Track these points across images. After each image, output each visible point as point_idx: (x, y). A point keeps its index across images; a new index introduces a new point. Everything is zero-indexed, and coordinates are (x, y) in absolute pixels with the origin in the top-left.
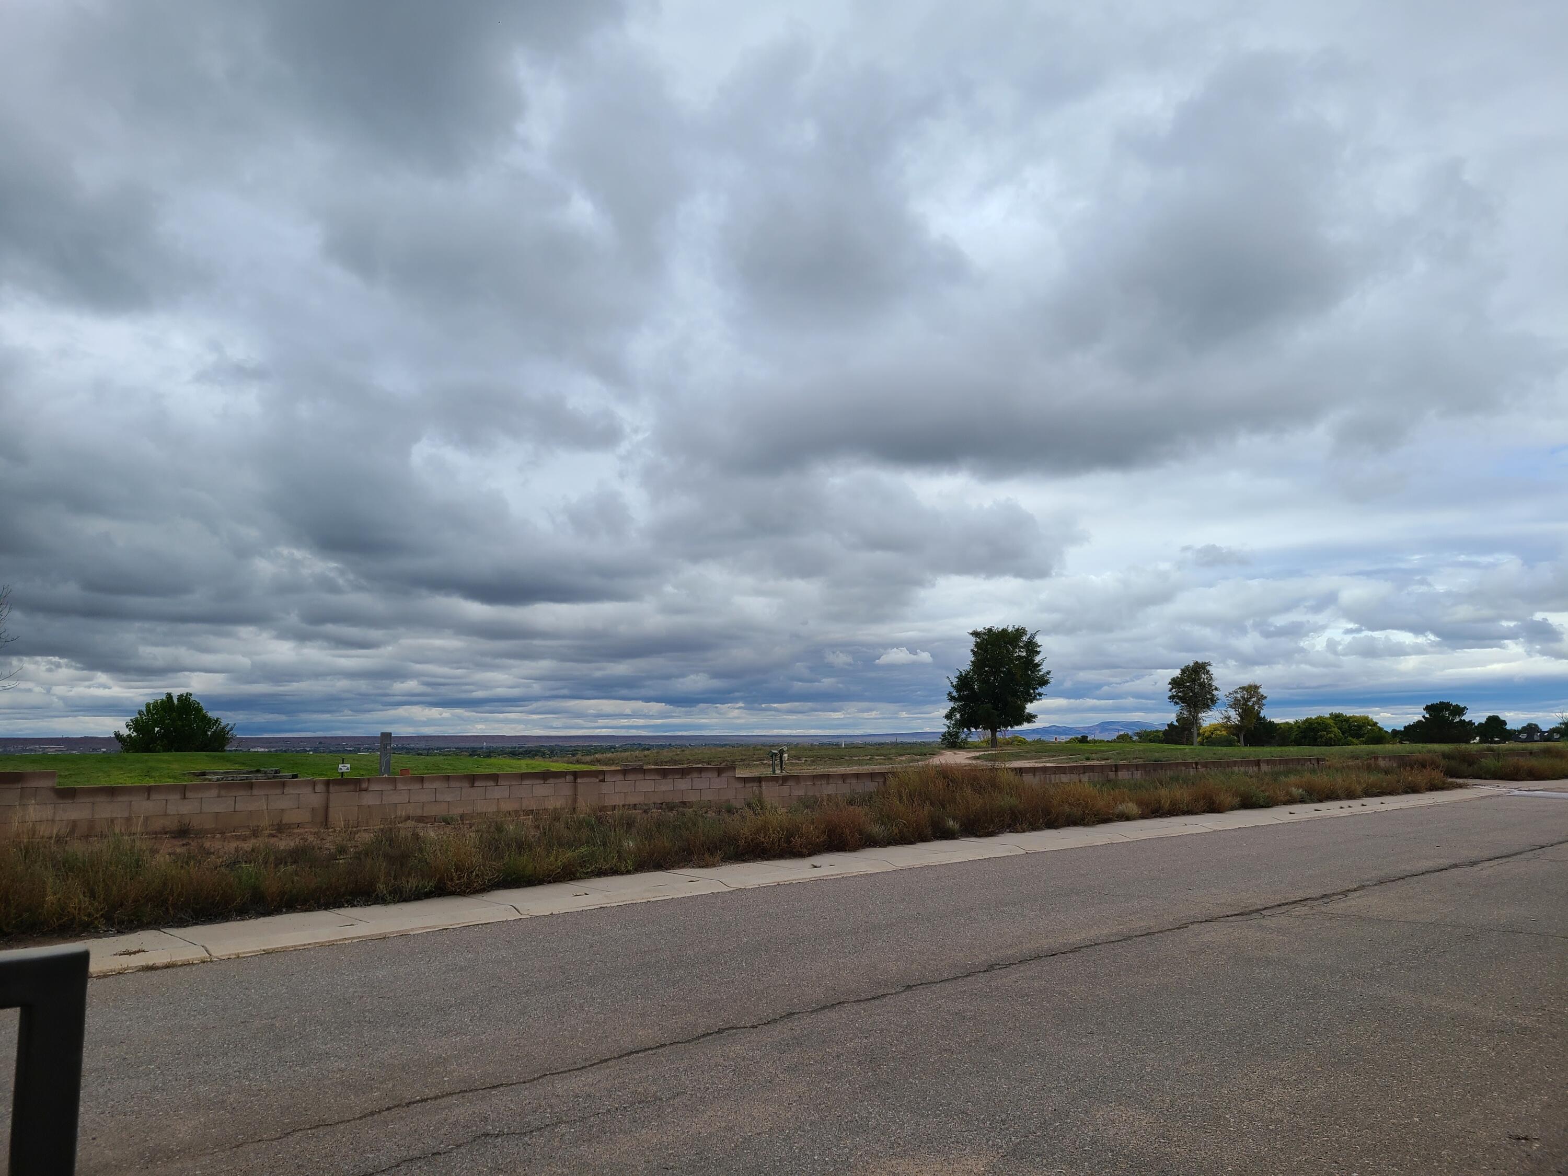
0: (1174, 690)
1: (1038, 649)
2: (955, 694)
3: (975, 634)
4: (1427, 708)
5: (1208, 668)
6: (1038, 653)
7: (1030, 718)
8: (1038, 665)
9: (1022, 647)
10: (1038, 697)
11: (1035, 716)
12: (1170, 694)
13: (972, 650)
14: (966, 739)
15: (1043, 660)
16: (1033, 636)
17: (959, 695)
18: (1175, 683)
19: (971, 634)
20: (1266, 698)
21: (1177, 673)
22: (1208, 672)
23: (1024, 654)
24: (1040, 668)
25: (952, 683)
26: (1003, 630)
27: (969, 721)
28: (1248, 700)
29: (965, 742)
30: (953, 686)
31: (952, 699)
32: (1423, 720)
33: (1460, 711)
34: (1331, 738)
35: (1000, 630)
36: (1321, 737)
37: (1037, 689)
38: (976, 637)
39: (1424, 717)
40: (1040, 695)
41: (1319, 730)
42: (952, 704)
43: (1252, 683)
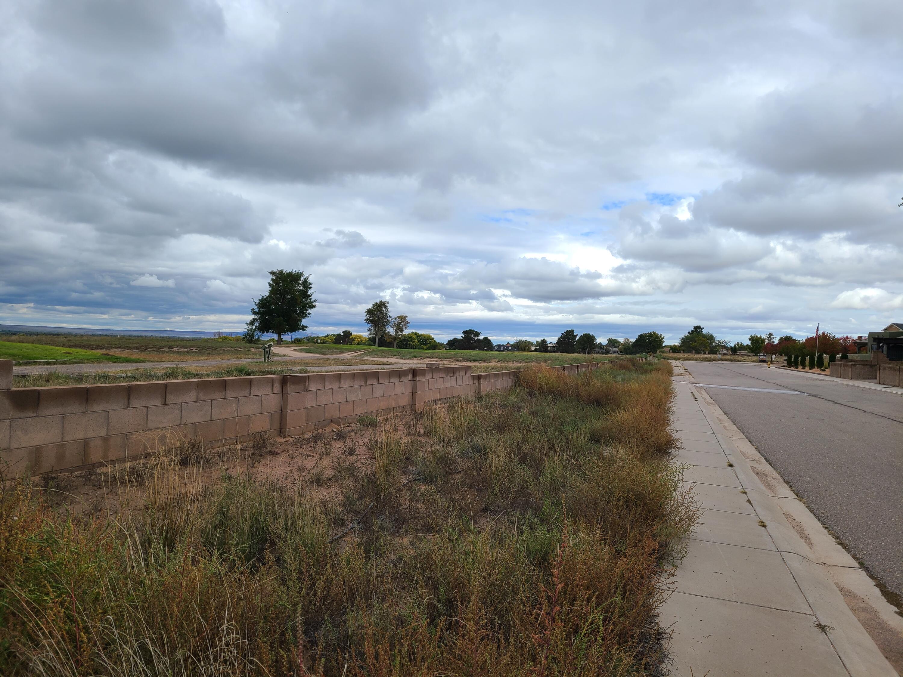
0: (368, 316)
1: (310, 286)
2: (257, 310)
3: (273, 273)
4: (464, 332)
5: (387, 304)
6: (310, 288)
7: (304, 328)
8: (309, 296)
9: (300, 284)
10: (308, 315)
11: (307, 327)
12: (366, 318)
13: (269, 283)
14: (258, 339)
15: (313, 293)
16: (307, 277)
17: (259, 311)
18: (369, 312)
19: (270, 273)
21: (370, 306)
22: (386, 307)
23: (301, 288)
24: (311, 297)
25: (255, 303)
26: (289, 272)
27: (264, 327)
28: (400, 323)
29: (258, 340)
30: (256, 305)
31: (254, 313)
32: (461, 338)
33: (478, 334)
34: (414, 345)
35: (288, 272)
37: (308, 310)
38: (273, 275)
39: (462, 336)
40: (309, 314)
42: (253, 316)
43: (403, 315)
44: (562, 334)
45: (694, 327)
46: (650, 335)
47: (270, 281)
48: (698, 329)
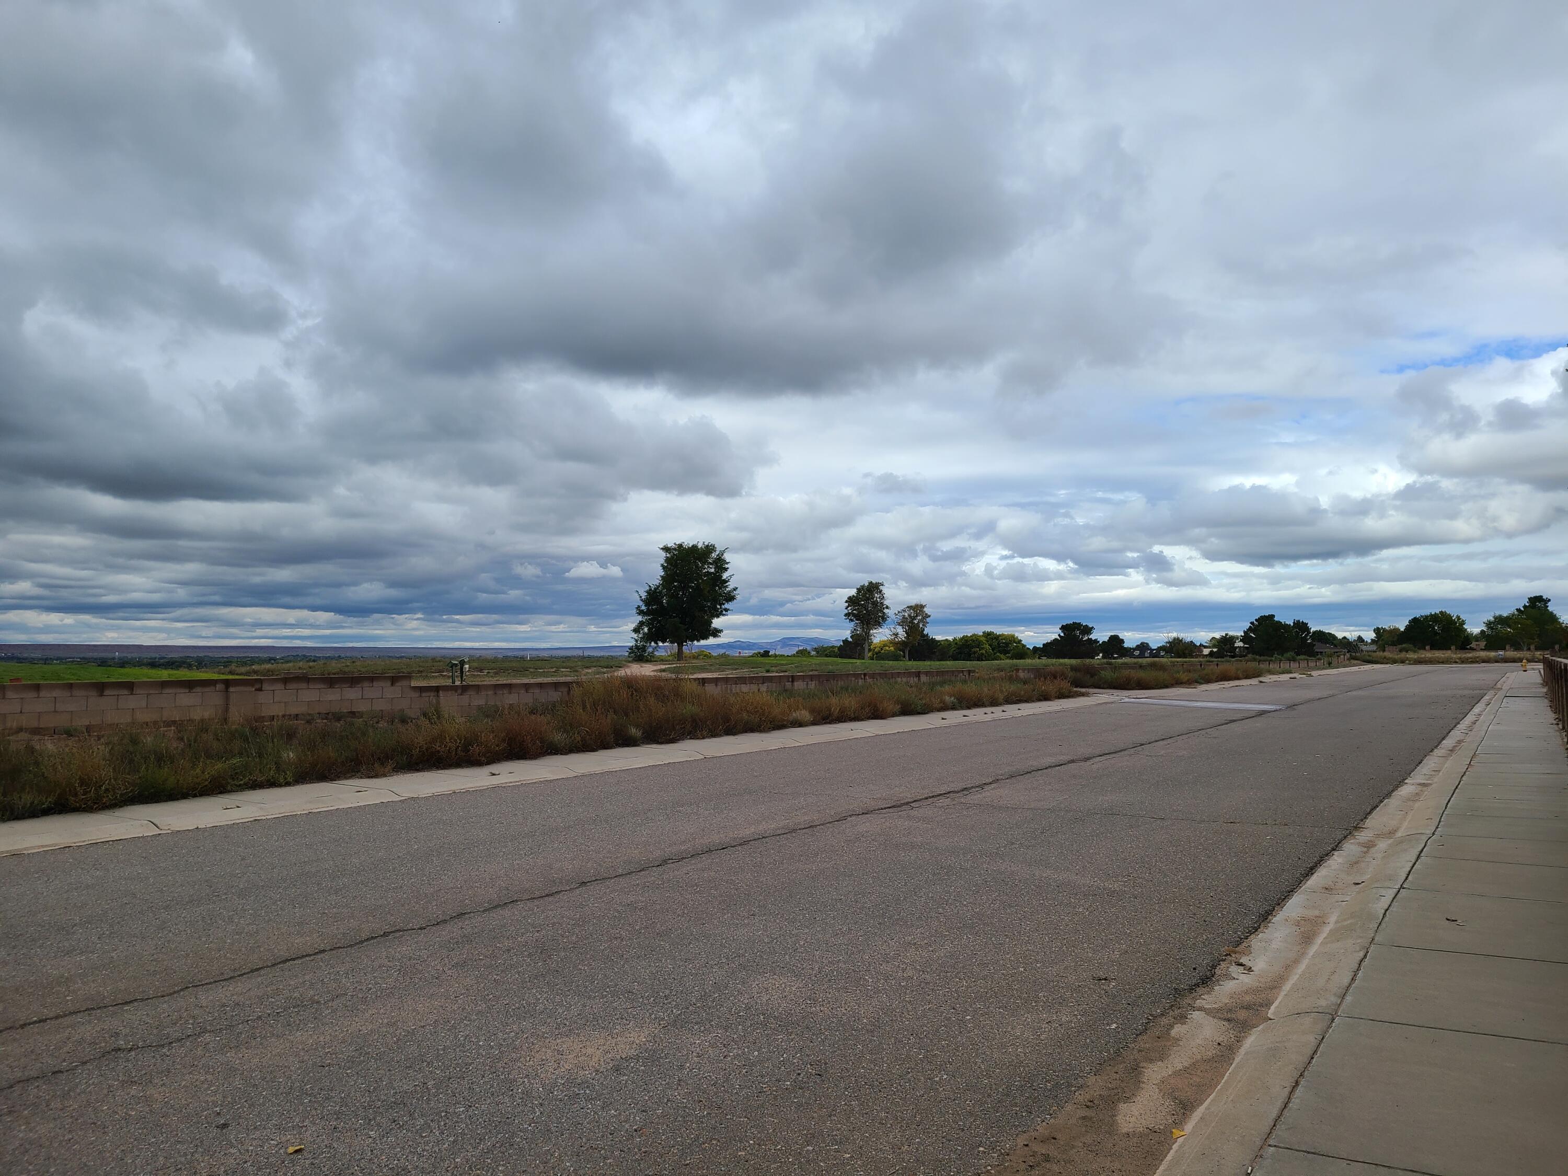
0: (850, 608)
1: (726, 566)
2: (643, 608)
3: (666, 549)
4: (1063, 628)
5: (881, 587)
6: (726, 569)
7: (716, 633)
8: (726, 581)
9: (711, 564)
10: (724, 612)
11: (721, 631)
12: (846, 611)
13: (662, 565)
14: (652, 653)
15: (731, 576)
16: (722, 553)
17: (648, 609)
18: (851, 601)
19: (662, 549)
20: (930, 616)
22: (881, 591)
23: (713, 570)
24: (727, 584)
25: (641, 597)
26: (693, 546)
27: (656, 635)
28: (914, 618)
29: (652, 655)
30: (642, 600)
31: (641, 612)
32: (1058, 638)
33: (1088, 630)
34: (983, 654)
35: (690, 546)
36: (975, 653)
37: (724, 604)
38: (667, 552)
39: (1059, 635)
40: (726, 610)
41: (973, 647)
42: (640, 618)
43: (919, 603)
44: (1252, 623)
45: (1530, 599)
46: (1434, 618)
47: (662, 561)
48: (1537, 603)
